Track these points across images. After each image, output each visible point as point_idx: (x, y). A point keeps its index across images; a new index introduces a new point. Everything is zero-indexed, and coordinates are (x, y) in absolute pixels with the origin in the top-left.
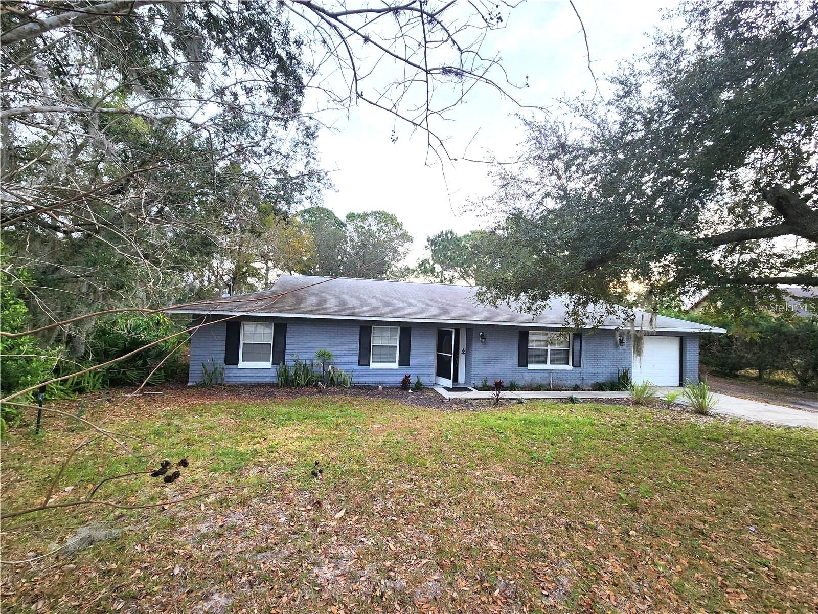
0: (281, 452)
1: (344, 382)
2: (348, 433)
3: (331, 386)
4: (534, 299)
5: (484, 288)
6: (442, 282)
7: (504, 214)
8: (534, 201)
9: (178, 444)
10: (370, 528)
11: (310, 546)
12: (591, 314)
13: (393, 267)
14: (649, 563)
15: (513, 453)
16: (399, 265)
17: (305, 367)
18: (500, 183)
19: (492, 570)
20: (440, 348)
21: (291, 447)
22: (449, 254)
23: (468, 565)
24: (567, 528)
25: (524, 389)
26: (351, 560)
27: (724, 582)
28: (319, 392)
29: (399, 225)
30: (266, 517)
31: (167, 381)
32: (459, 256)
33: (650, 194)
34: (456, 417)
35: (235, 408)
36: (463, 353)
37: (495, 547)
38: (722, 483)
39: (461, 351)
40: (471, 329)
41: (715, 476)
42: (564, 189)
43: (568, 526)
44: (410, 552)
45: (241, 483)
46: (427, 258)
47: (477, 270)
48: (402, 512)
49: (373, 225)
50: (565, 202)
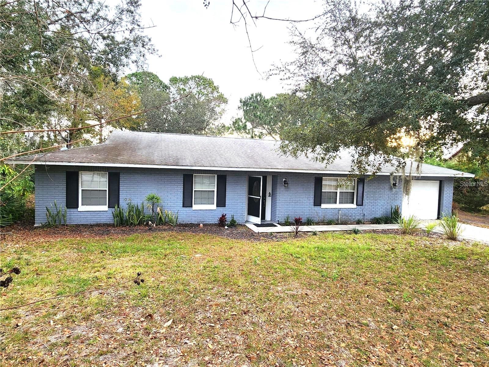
0: (118, 278)
1: (171, 221)
2: (174, 262)
3: (159, 224)
4: (327, 150)
5: (287, 142)
6: (252, 137)
7: (303, 78)
8: (329, 68)
9: (27, 274)
10: (193, 333)
11: (143, 348)
12: (372, 163)
13: (211, 125)
14: (406, 348)
15: (307, 273)
16: (216, 123)
17: (137, 209)
18: (300, 50)
19: (288, 359)
20: (250, 192)
21: (127, 274)
22: (259, 114)
23: (270, 357)
24: (347, 326)
25: (318, 224)
26: (177, 357)
27: (459, 358)
28: (150, 229)
29: (216, 89)
30: (106, 328)
31: (16, 223)
32: (267, 115)
33: (423, 63)
34: (264, 247)
35: (78, 244)
36: (269, 196)
37: (292, 342)
38: (463, 289)
39: (267, 195)
40: (277, 177)
41: (458, 284)
42: (354, 58)
43: (348, 325)
44: (225, 349)
45: (84, 303)
46: (240, 117)
47: (282, 128)
48: (219, 319)
49: (193, 88)
50: (354, 69)
